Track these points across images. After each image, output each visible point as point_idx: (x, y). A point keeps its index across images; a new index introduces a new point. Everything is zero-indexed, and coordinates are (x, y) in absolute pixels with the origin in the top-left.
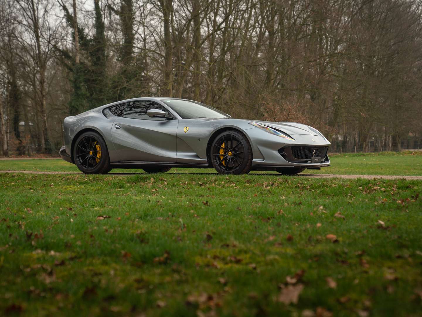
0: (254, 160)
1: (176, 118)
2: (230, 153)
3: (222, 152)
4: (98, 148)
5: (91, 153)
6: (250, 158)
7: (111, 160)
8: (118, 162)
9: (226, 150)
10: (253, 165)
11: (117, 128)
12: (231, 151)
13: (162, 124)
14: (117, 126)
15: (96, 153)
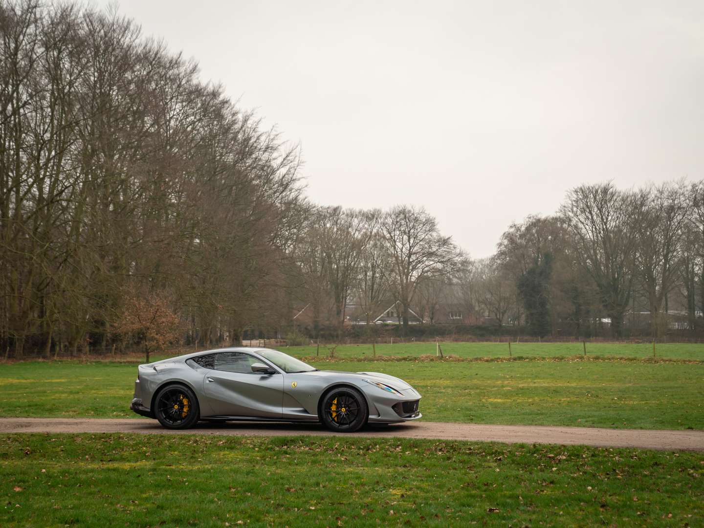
0: (370, 417)
1: (279, 373)
2: (343, 410)
3: (334, 408)
4: (185, 402)
5: (176, 407)
6: (365, 415)
7: (201, 415)
8: (212, 416)
9: (339, 406)
10: (369, 422)
11: (210, 381)
12: (344, 407)
13: (263, 378)
14: (210, 379)
15: (182, 406)
